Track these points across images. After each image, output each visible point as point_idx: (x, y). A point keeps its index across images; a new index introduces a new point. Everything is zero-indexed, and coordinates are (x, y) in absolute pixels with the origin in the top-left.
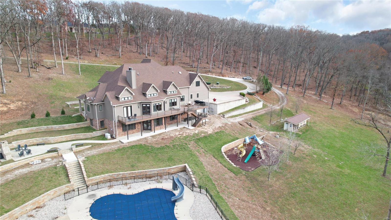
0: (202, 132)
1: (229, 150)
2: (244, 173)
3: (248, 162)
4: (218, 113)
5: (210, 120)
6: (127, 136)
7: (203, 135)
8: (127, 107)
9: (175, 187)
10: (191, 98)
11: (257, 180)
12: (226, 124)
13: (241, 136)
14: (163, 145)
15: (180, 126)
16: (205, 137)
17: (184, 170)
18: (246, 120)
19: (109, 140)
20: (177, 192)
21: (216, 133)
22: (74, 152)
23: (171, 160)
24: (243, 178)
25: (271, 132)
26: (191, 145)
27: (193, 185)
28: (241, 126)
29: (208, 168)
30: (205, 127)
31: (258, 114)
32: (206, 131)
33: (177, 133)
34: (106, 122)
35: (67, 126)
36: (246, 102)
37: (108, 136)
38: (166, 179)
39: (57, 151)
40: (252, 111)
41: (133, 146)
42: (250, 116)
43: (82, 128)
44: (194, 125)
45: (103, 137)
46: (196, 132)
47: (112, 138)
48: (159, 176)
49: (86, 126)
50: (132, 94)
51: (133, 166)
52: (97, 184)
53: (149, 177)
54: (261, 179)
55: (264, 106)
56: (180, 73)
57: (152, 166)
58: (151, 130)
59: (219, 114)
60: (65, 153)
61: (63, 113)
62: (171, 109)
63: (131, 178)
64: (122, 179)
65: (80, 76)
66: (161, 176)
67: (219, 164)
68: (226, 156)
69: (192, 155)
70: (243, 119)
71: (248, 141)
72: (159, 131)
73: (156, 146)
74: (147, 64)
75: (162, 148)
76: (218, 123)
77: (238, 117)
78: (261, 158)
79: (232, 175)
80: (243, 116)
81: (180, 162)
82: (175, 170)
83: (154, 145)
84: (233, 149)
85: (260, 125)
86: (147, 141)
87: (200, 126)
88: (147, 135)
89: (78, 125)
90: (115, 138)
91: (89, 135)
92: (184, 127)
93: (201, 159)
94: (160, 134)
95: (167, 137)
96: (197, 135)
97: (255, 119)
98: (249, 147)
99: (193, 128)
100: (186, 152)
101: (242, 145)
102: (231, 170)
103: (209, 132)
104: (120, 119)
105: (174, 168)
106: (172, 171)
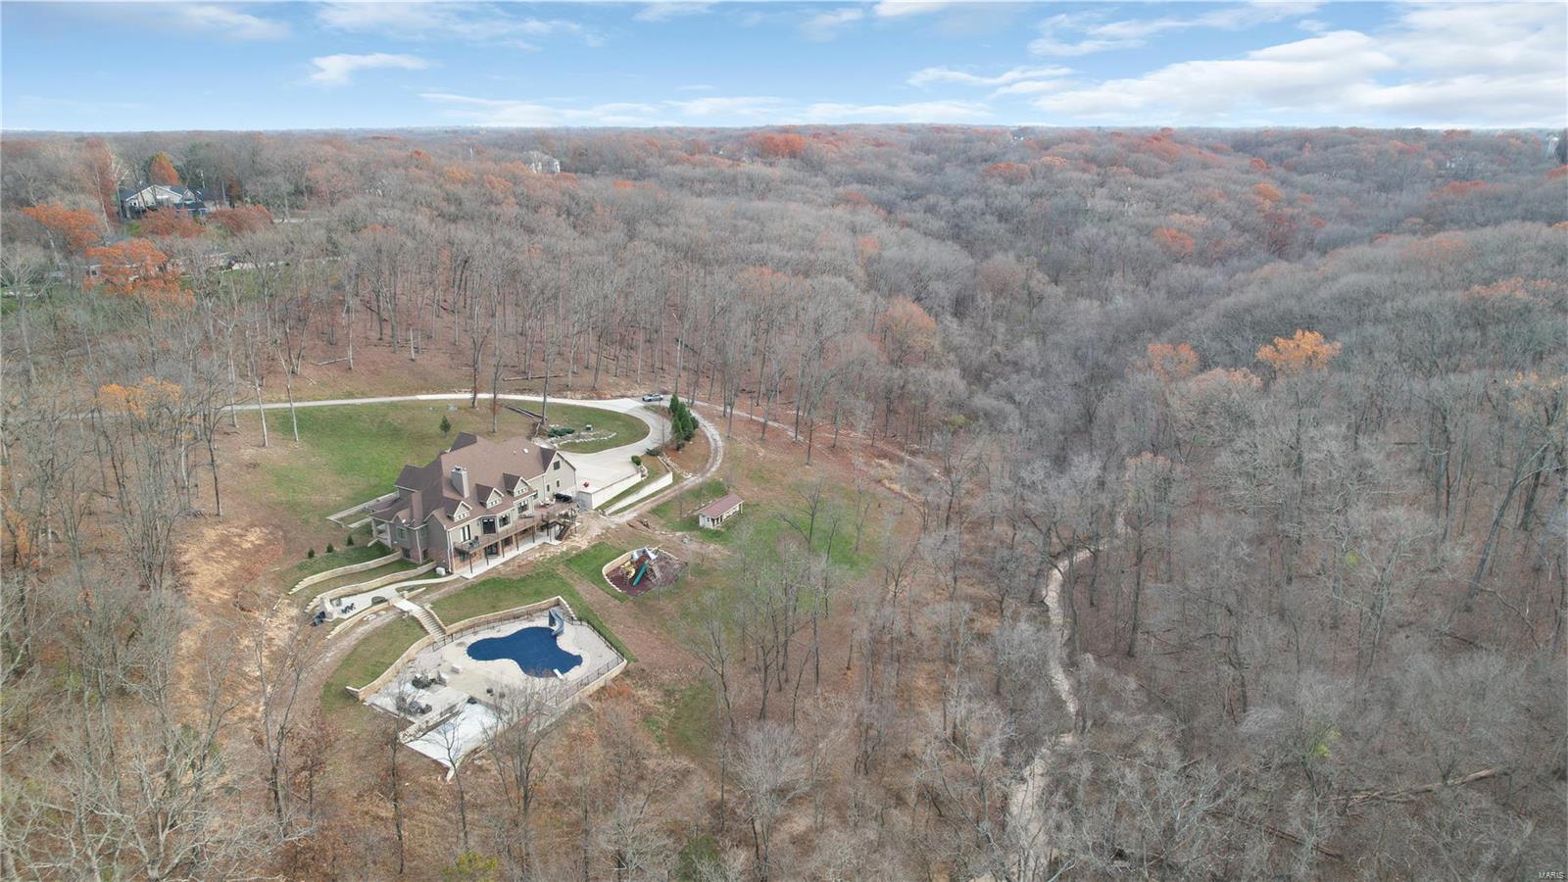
0: (573, 548)
1: (614, 570)
2: (631, 598)
3: (638, 583)
4: (594, 508)
5: (582, 523)
6: (469, 566)
7: (574, 552)
8: (463, 528)
9: (552, 621)
10: (548, 490)
11: (646, 605)
12: (608, 529)
13: (631, 547)
14: (523, 575)
15: (538, 542)
16: (578, 556)
17: (558, 604)
18: (640, 515)
19: (445, 576)
20: (555, 628)
21: (594, 547)
22: (408, 600)
23: (540, 594)
24: (630, 604)
25: (679, 534)
26: (561, 570)
27: (572, 618)
28: (631, 529)
29: (587, 598)
30: (577, 539)
31: (660, 502)
32: (578, 545)
33: (537, 555)
34: (432, 551)
35: (372, 564)
36: (642, 476)
37: (441, 570)
38: (538, 617)
39: (386, 601)
40: (653, 495)
41: (484, 581)
42: (648, 505)
43: (393, 563)
44: (559, 537)
45: (433, 573)
46: (564, 549)
47: (448, 573)
48: (529, 615)
49: (396, 559)
50: (468, 509)
51: (493, 607)
52: (461, 630)
53: (516, 617)
54: (650, 603)
55: (677, 479)
56: (526, 451)
57: (517, 604)
58: (497, 553)
59: (596, 509)
60: (396, 602)
61: (350, 542)
62: (521, 518)
63: (495, 621)
64: (488, 622)
65: (299, 443)
66: (531, 615)
67: (601, 592)
68: (608, 580)
69: (564, 584)
70: (635, 514)
71: (636, 557)
72: (510, 554)
73: (514, 578)
74: (472, 446)
75: (523, 580)
76: (596, 530)
77: (628, 511)
78: (655, 576)
79: (617, 602)
80: (636, 507)
81: (551, 594)
82: (547, 606)
83: (510, 577)
84: (619, 568)
85: (662, 522)
86: (500, 573)
87: (567, 538)
88: (496, 562)
89: (388, 559)
90: (452, 574)
91: (412, 573)
92: (544, 543)
93: (578, 588)
94: (513, 559)
95: (524, 563)
96: (566, 553)
97: (655, 511)
98: (639, 564)
99: (558, 542)
100: (556, 581)
101: (629, 563)
102: (616, 597)
103: (584, 547)
104: (457, 545)
105: (545, 603)
106: (543, 607)
